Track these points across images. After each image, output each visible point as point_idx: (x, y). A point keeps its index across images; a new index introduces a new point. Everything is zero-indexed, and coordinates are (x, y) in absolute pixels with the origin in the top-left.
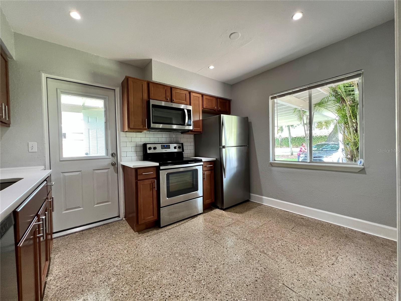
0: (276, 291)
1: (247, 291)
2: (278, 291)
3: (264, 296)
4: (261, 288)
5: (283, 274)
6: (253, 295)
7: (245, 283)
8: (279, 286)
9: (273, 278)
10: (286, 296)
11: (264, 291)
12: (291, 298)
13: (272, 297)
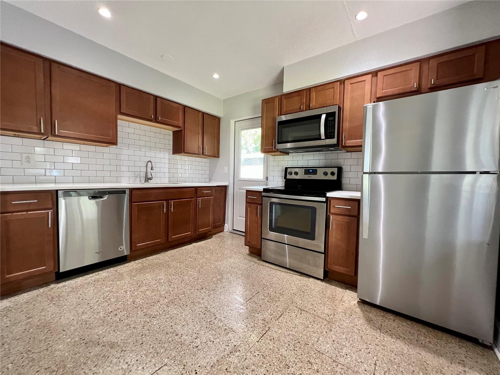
0: (158, 353)
1: (164, 325)
2: (157, 355)
3: (154, 339)
4: (165, 338)
5: (184, 368)
6: (158, 330)
7: (176, 324)
8: (164, 358)
9: (178, 354)
10: (147, 362)
11: (160, 341)
12: (143, 368)
13: (150, 347)
